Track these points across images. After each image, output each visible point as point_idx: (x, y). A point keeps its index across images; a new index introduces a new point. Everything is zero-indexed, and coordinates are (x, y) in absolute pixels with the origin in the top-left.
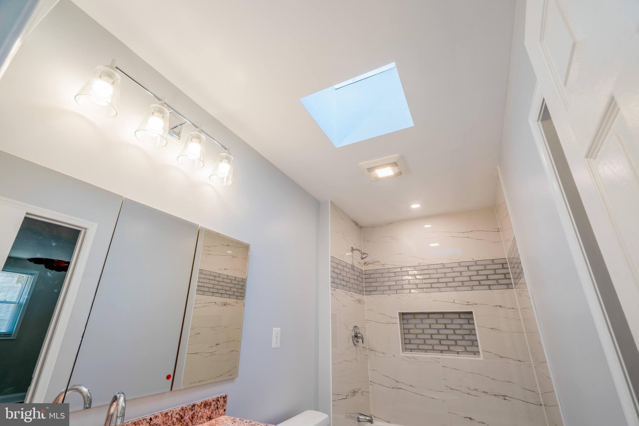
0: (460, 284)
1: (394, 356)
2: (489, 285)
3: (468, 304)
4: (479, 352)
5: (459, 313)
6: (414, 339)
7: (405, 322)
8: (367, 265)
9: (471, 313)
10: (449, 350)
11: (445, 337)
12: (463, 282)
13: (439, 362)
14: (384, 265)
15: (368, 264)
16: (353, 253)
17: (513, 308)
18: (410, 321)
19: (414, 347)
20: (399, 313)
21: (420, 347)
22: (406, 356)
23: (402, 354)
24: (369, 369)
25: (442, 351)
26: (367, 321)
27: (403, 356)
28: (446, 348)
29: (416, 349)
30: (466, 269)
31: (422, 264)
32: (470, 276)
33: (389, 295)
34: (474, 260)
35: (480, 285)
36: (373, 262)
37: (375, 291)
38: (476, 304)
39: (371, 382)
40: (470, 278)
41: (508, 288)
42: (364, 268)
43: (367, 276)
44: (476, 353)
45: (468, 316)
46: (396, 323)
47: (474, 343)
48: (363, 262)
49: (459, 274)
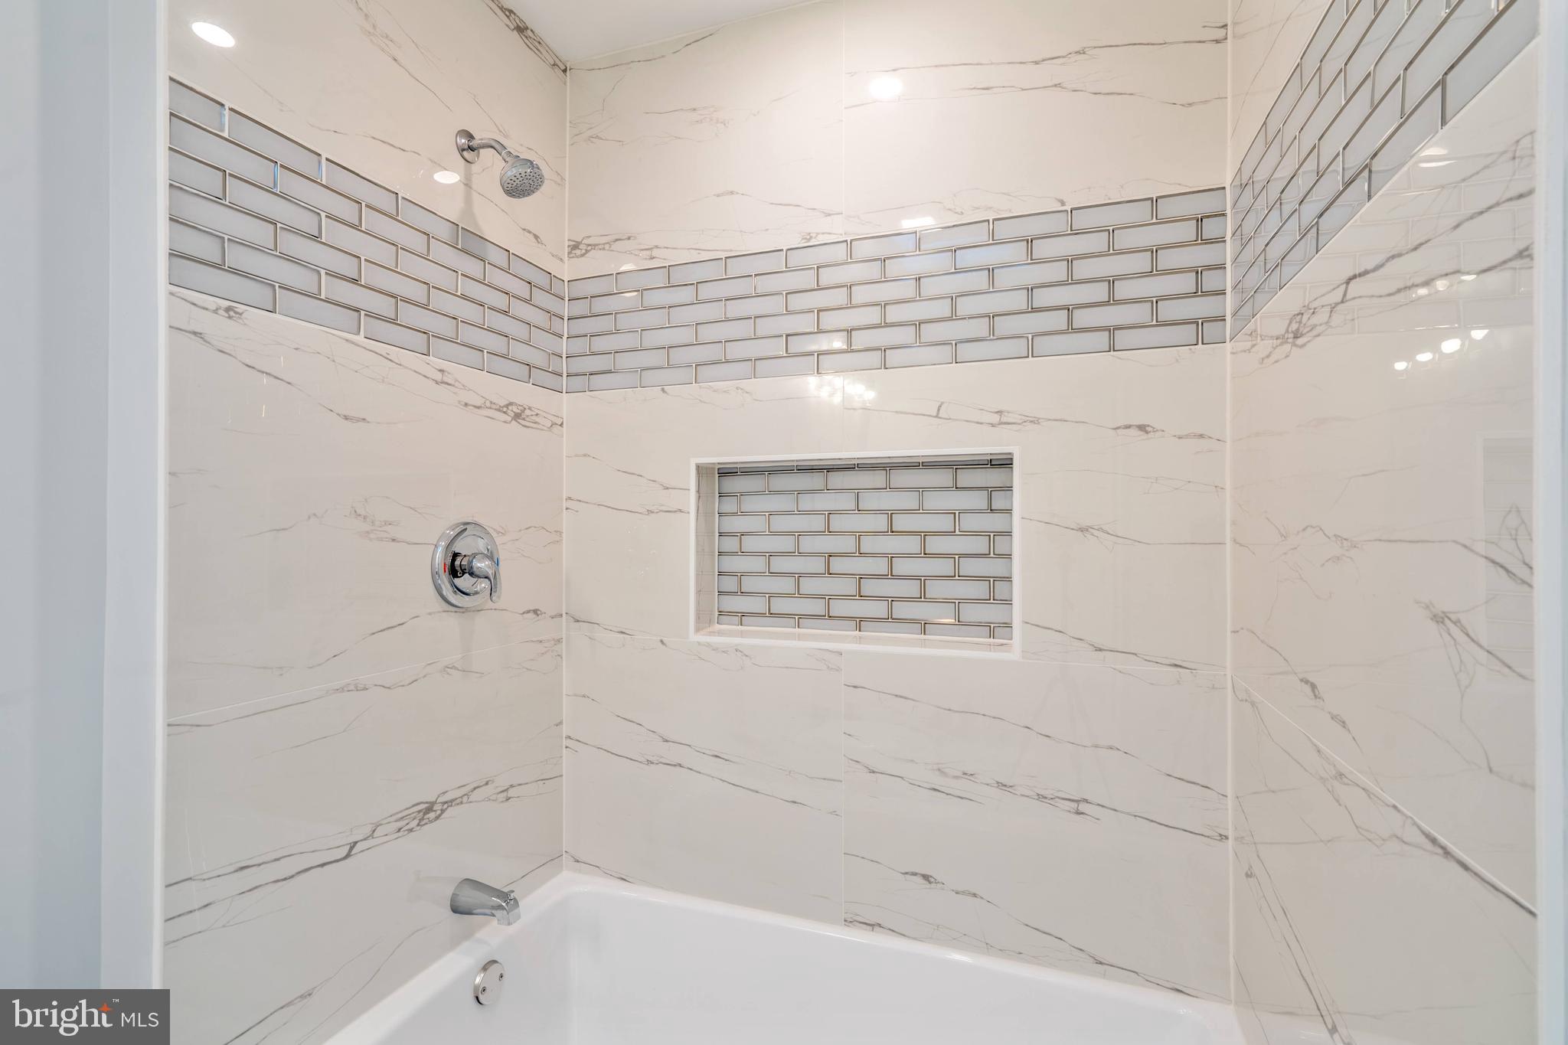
0: (980, 328)
1: (662, 641)
2: (1111, 330)
3: (1001, 420)
4: (1008, 625)
5: (955, 465)
6: (760, 574)
7: (730, 505)
8: (583, 255)
9: (1004, 463)
10: (890, 618)
11: (881, 566)
12: (991, 317)
13: (838, 670)
14: (655, 253)
15: (587, 251)
16: (475, 168)
17: (1201, 436)
18: (750, 504)
19: (757, 605)
20: (698, 467)
21: (780, 605)
22: (708, 645)
23: (694, 637)
24: (564, 693)
25: (859, 622)
26: (570, 504)
27: (699, 643)
28: (879, 609)
29: (762, 615)
30: (1018, 252)
31: (822, 239)
32: (1030, 290)
33: (663, 390)
34: (1063, 203)
35: (1071, 329)
36: (604, 240)
37: (610, 372)
38: (1035, 421)
39: (569, 741)
40: (1030, 298)
41: (1200, 340)
42: (566, 270)
43: (580, 308)
44: (996, 629)
45: (993, 477)
46: (680, 511)
47: (997, 589)
48: (567, 243)
49: (980, 280)
